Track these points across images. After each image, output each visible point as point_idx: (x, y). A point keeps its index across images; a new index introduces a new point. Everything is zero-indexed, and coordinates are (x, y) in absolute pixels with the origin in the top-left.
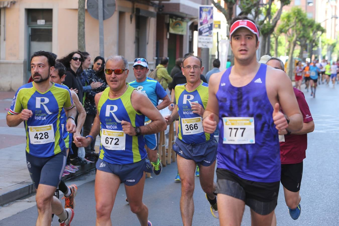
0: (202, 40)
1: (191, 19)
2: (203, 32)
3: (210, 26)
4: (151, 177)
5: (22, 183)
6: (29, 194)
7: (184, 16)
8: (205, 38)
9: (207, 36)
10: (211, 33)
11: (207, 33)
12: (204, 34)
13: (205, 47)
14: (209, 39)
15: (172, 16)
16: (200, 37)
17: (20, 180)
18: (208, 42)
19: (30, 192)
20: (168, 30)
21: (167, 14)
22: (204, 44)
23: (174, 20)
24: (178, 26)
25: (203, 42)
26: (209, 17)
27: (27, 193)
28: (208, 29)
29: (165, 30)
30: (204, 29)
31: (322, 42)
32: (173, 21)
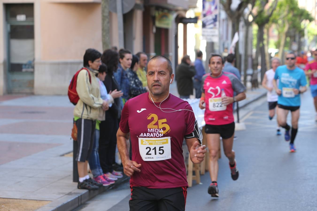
0: (206, 34)
1: (177, 11)
2: (207, 24)
3: (214, 17)
4: (201, 183)
5: (70, 194)
6: (79, 206)
7: (171, 7)
8: (209, 30)
9: (211, 28)
10: (215, 25)
11: (212, 26)
12: (208, 27)
13: (209, 41)
14: (214, 32)
15: (158, 8)
16: (204, 29)
17: (68, 191)
18: (213, 36)
19: (80, 203)
20: (154, 23)
21: (152, 6)
22: (209, 37)
23: (161, 13)
24: (165, 18)
25: (208, 35)
26: (213, 8)
27: (77, 205)
28: (212, 21)
29: (151, 24)
30: (207, 21)
31: (308, 32)
32: (159, 14)
